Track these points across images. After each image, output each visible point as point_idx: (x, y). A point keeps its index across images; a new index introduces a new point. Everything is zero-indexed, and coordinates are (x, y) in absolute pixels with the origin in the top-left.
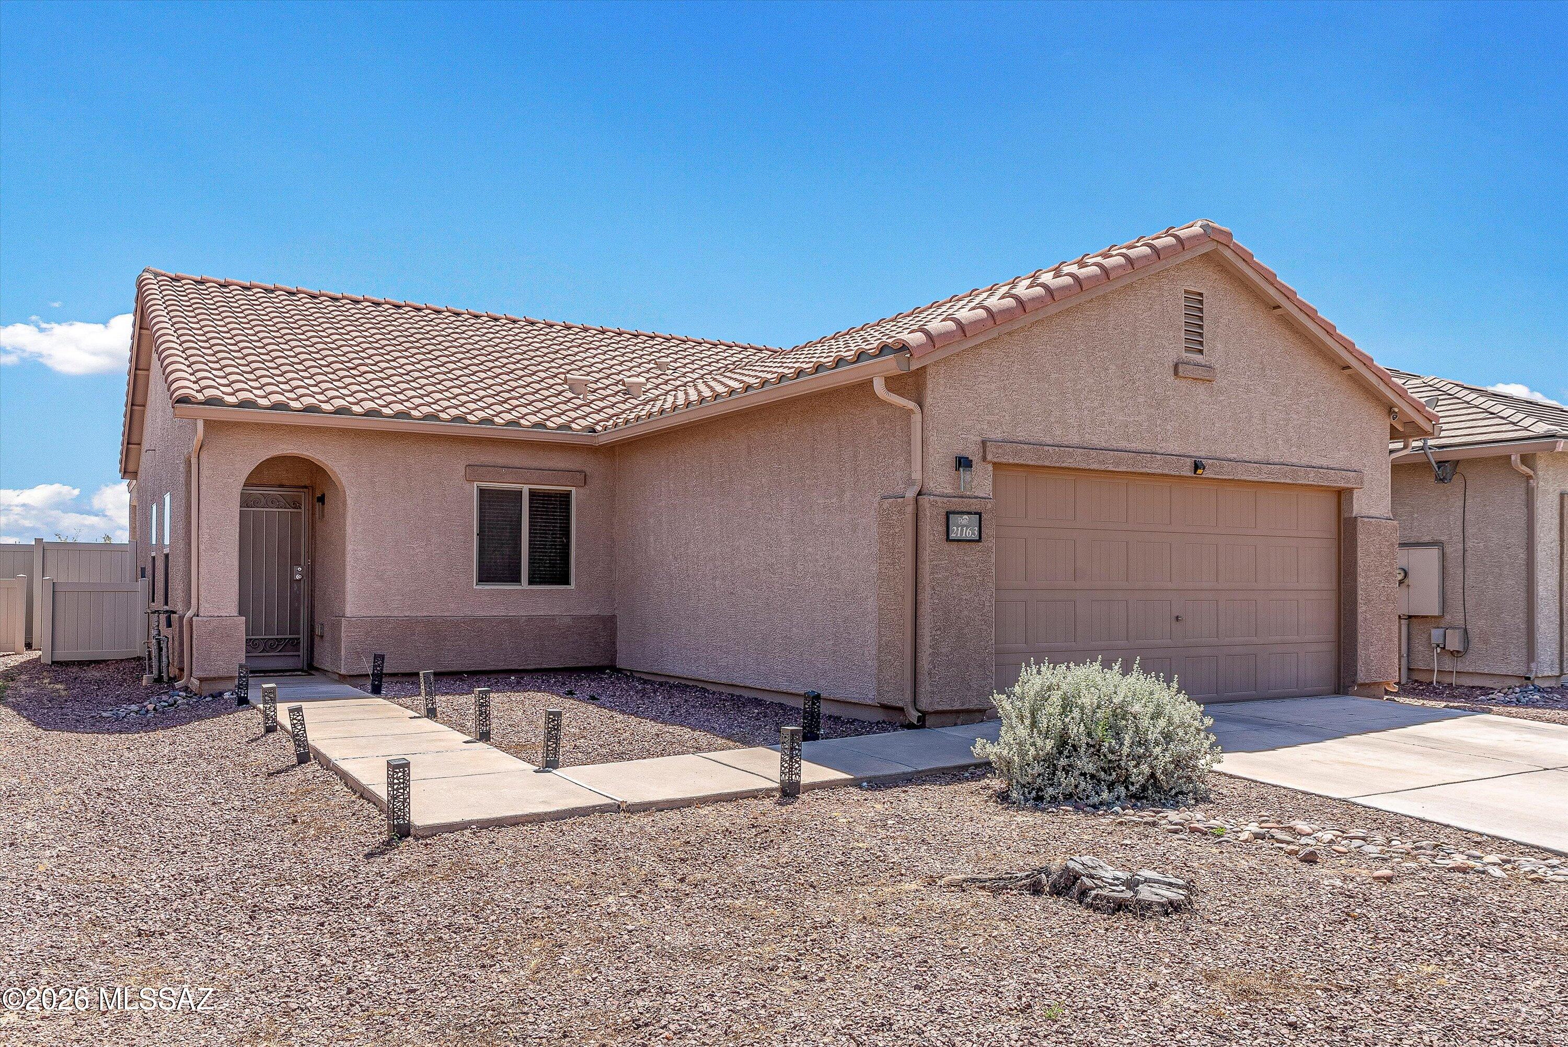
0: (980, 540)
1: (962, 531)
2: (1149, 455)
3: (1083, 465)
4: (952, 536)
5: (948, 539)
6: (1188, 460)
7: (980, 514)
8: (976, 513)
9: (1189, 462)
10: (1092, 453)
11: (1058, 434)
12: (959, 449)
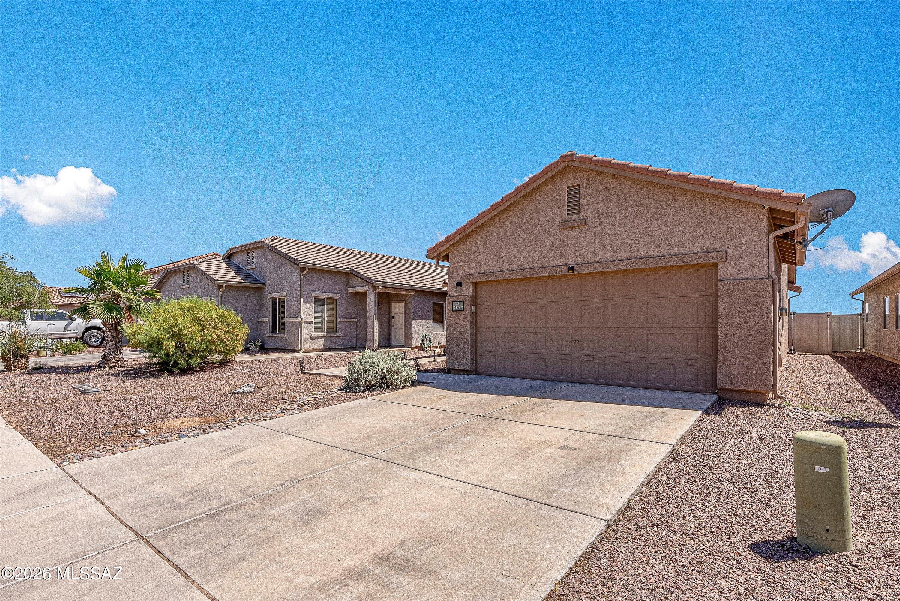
0: (464, 310)
1: (457, 307)
2: (541, 268)
3: (507, 278)
4: (454, 309)
5: (453, 311)
6: (566, 267)
7: (463, 301)
8: (461, 301)
9: (566, 268)
10: (510, 272)
11: (499, 267)
12: (458, 280)
